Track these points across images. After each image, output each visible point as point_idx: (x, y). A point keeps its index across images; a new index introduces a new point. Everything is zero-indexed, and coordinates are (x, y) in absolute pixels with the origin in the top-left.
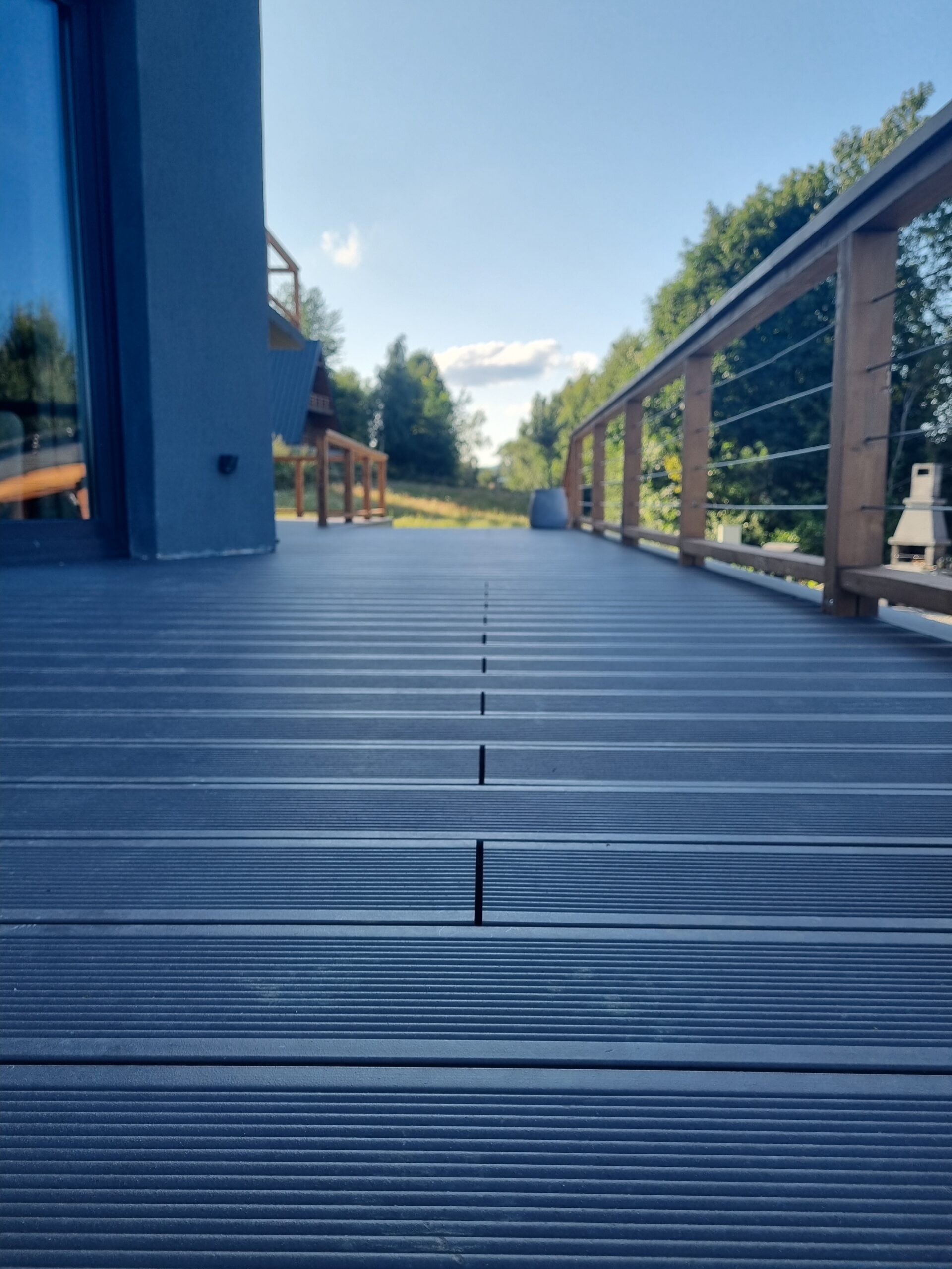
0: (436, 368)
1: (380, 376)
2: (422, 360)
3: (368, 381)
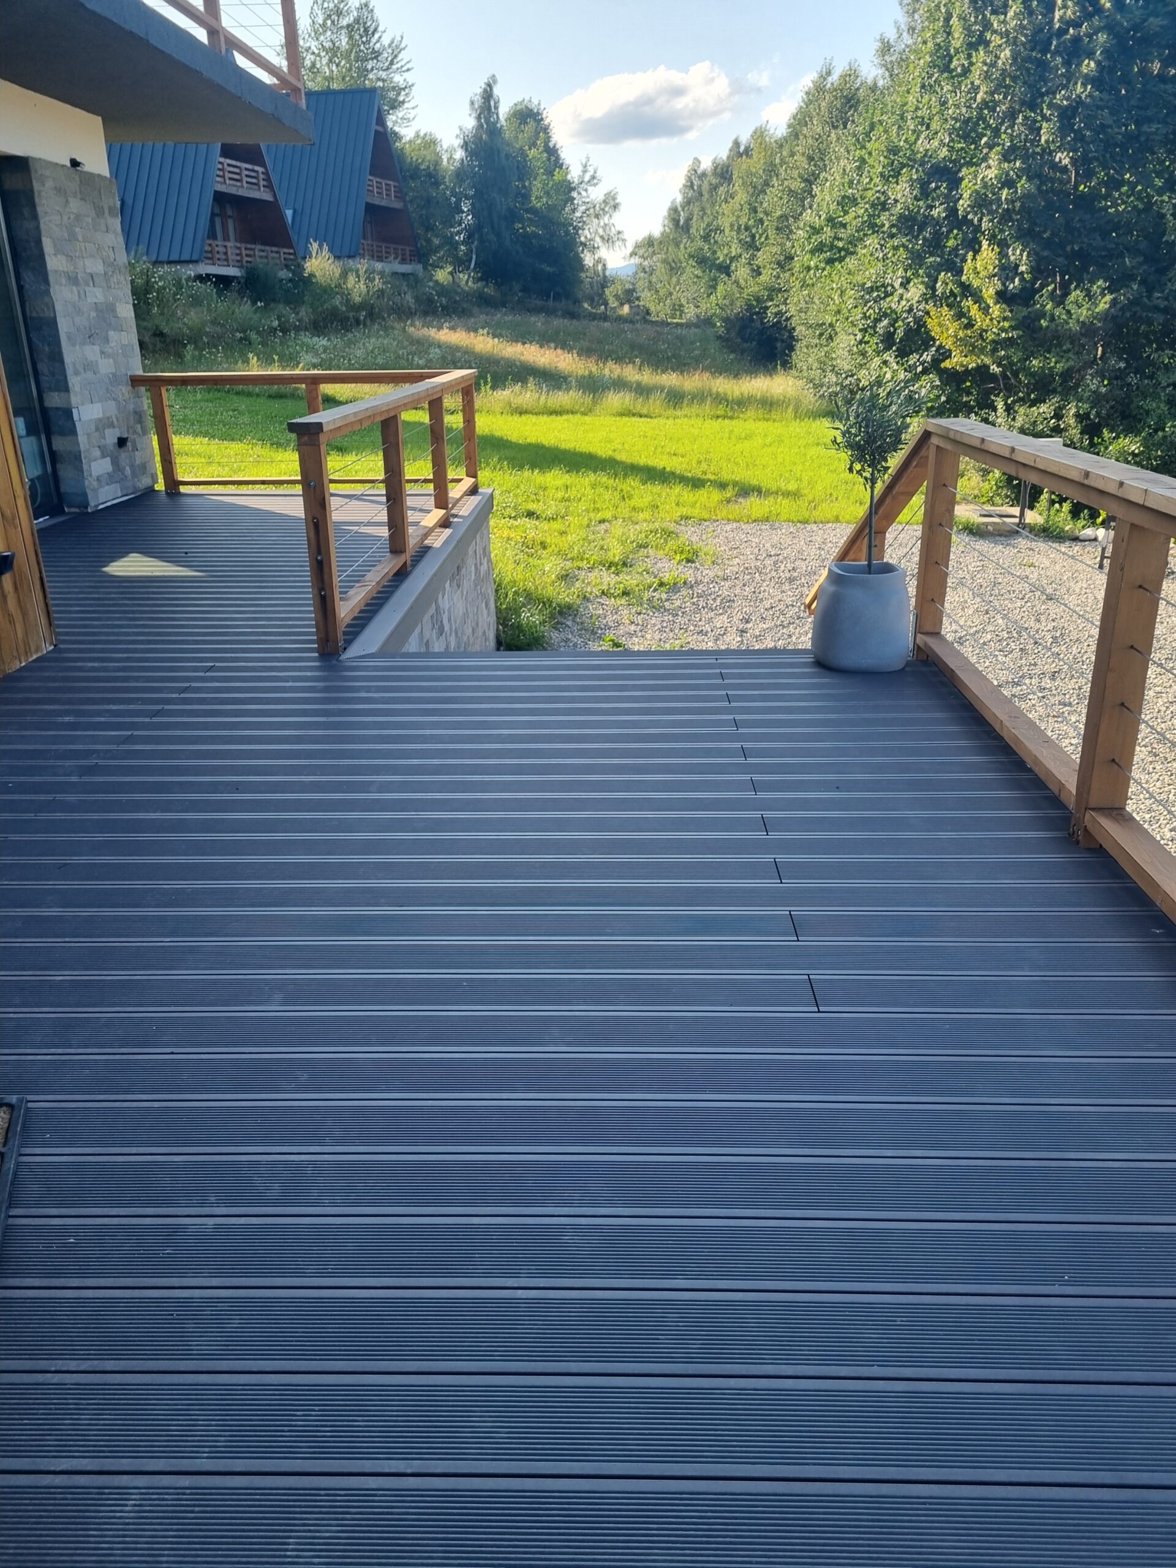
0: (546, 130)
1: (465, 145)
2: (528, 116)
3: (451, 151)
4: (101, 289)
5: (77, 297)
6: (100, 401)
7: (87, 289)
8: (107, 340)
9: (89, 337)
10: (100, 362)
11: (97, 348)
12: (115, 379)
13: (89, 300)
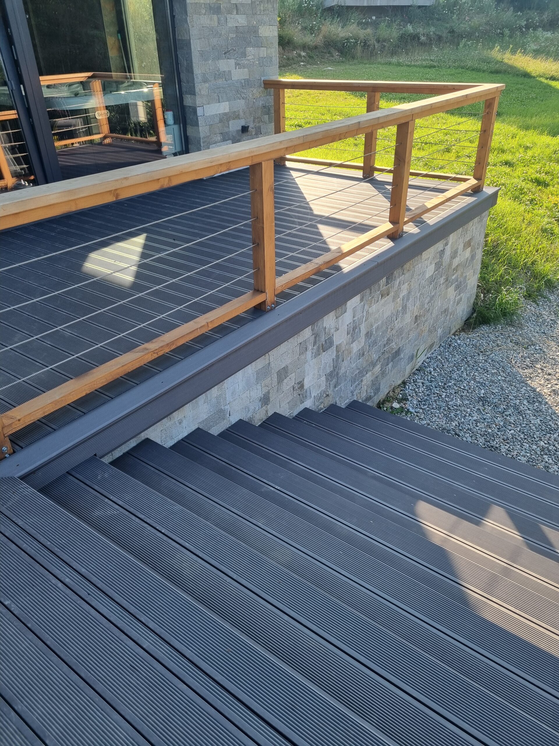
4: (244, 16)
5: (216, 24)
6: (228, 100)
7: (229, 16)
8: (244, 55)
9: (225, 53)
10: (233, 71)
11: (232, 62)
12: (247, 83)
13: (230, 25)
